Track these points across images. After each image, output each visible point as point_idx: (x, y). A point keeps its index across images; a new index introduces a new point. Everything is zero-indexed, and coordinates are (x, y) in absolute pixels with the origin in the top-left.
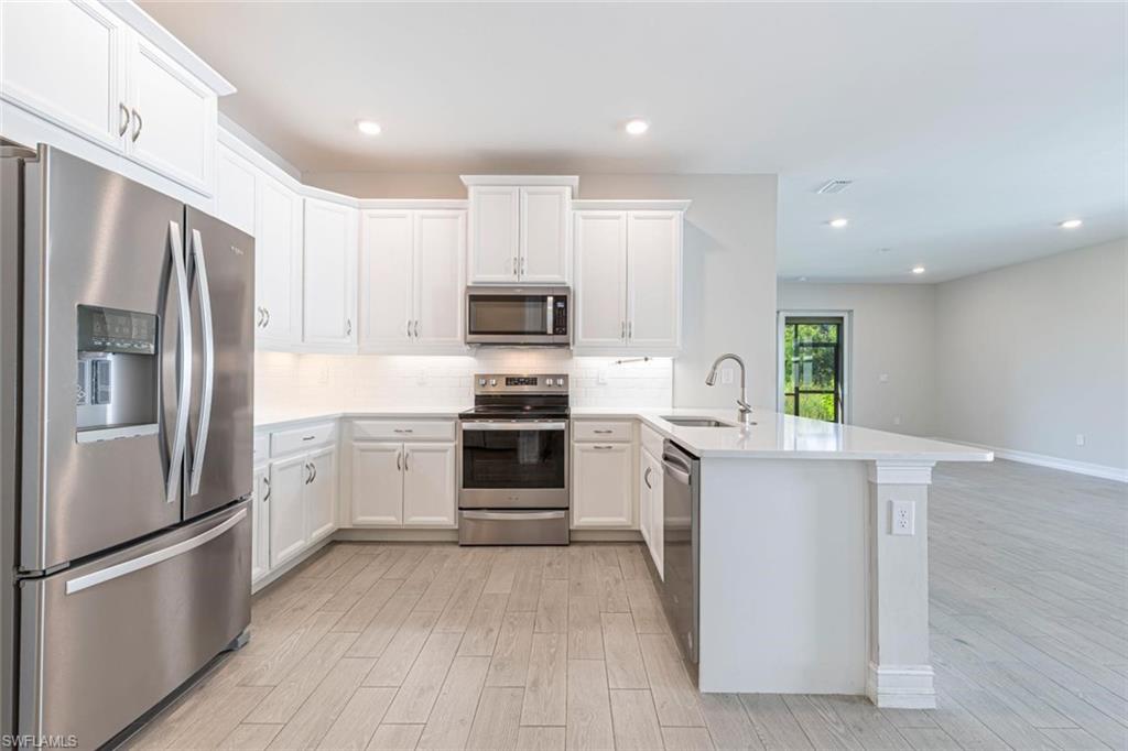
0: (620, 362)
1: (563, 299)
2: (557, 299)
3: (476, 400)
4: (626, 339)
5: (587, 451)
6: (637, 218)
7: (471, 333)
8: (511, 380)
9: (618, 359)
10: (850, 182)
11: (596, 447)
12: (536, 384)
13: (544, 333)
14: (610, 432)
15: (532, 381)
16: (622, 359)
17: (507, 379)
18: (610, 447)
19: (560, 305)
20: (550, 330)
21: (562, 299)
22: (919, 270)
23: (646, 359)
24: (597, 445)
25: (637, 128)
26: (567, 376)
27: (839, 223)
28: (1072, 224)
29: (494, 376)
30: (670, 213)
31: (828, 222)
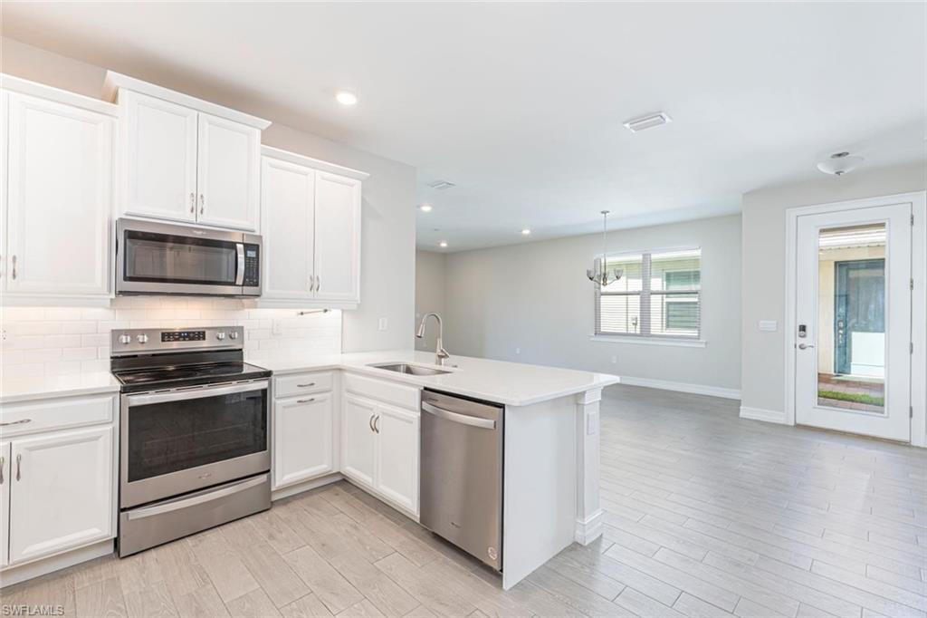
0: (302, 314)
1: (256, 248)
2: (247, 247)
3: (113, 363)
4: (313, 292)
5: (289, 407)
6: (323, 179)
7: (126, 279)
8: (167, 336)
9: (300, 311)
10: (453, 185)
11: (300, 402)
12: (204, 339)
13: (234, 284)
14: (312, 384)
15: (199, 335)
16: (304, 310)
17: (163, 334)
18: (313, 399)
19: (252, 254)
20: (240, 281)
21: (253, 247)
22: (444, 245)
23: (326, 311)
24: (300, 399)
25: (346, 100)
26: (242, 328)
27: (426, 209)
28: (526, 232)
29: (143, 332)
30: (352, 181)
31: (419, 207)
